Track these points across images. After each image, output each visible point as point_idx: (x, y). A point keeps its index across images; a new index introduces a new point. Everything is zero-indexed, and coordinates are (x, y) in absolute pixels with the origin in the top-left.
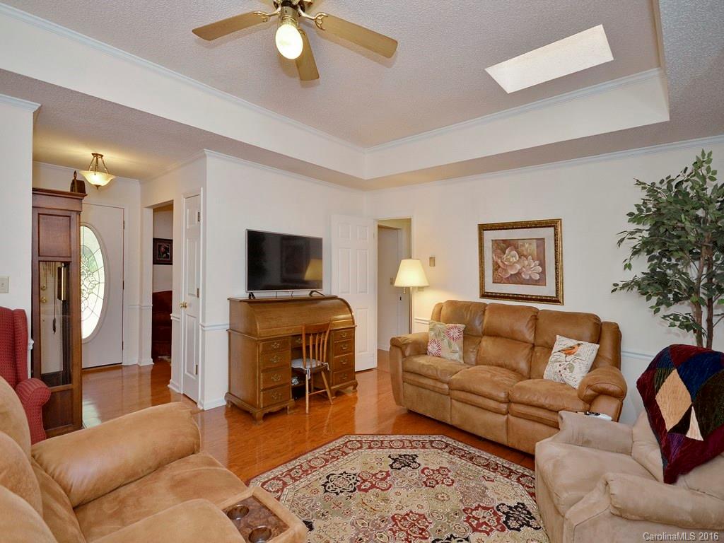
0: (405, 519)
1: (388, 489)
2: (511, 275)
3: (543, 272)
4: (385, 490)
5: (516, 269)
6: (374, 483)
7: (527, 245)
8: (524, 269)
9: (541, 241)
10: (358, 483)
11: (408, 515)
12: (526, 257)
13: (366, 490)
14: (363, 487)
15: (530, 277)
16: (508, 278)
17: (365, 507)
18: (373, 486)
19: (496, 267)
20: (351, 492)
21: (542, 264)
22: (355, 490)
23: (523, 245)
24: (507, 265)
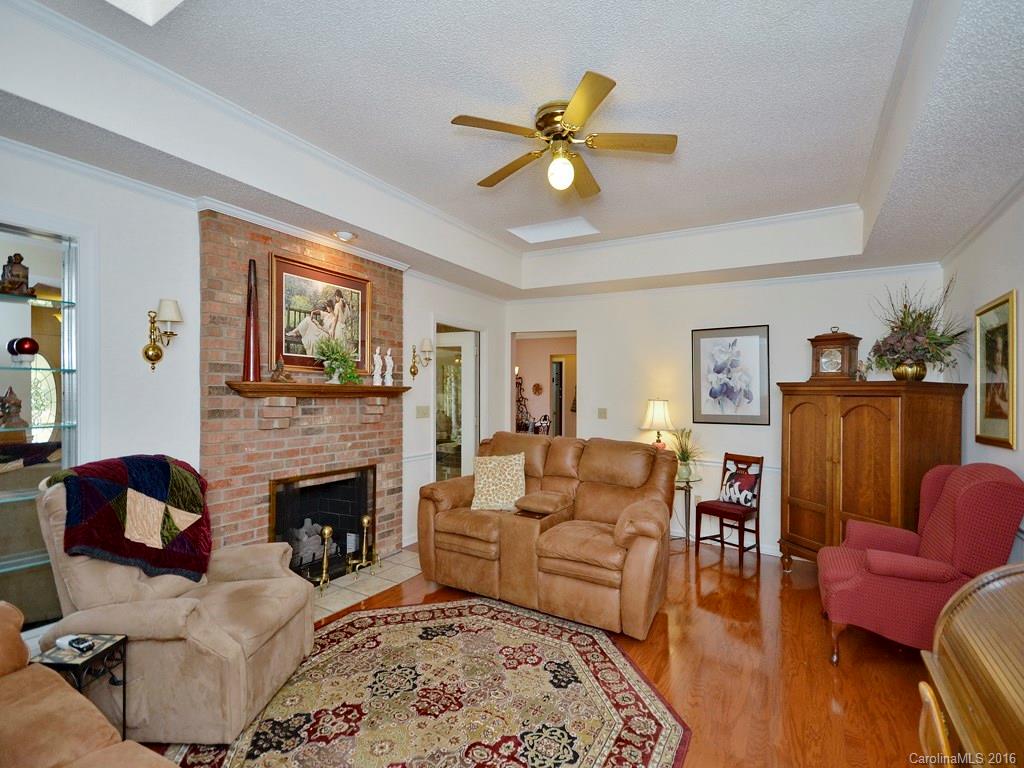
0: (445, 706)
1: (470, 748)
4: (474, 745)
6: (495, 756)
10: (520, 750)
11: (441, 712)
13: (506, 739)
14: (511, 744)
17: (499, 714)
18: (495, 748)
20: (527, 733)
22: (522, 737)
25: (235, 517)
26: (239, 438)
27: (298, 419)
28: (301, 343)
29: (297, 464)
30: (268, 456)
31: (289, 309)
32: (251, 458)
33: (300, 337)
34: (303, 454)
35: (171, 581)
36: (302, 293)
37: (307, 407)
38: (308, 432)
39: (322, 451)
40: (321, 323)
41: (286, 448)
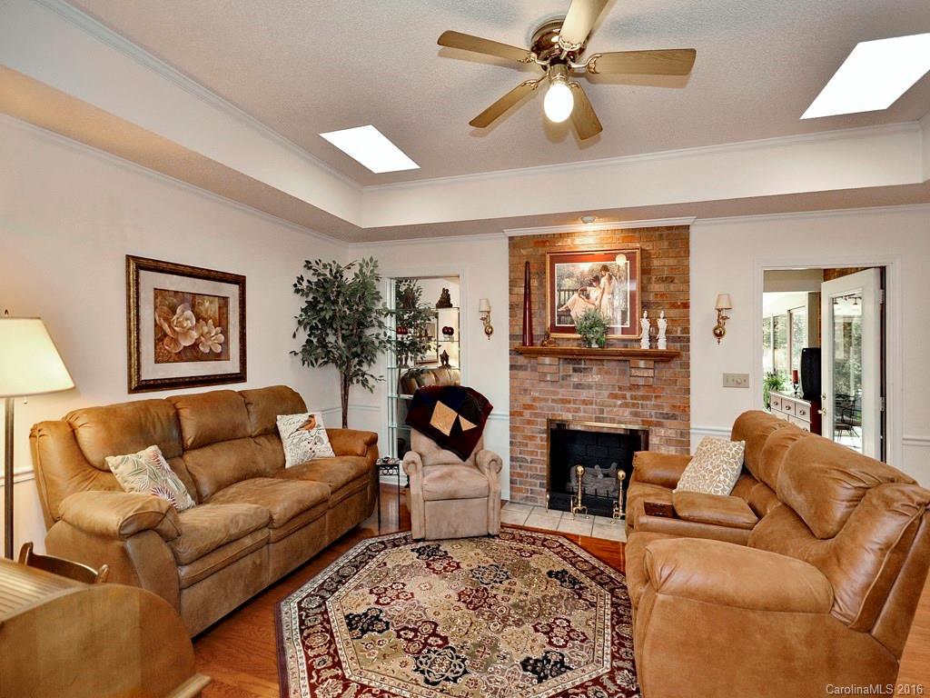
2: (185, 347)
3: (226, 342)
5: (192, 338)
7: (207, 304)
8: (203, 339)
9: (224, 301)
12: (206, 320)
15: (211, 349)
16: (180, 353)
19: (160, 337)
21: (225, 332)
23: (203, 304)
24: (178, 333)
25: (525, 437)
26: (527, 385)
27: (570, 376)
28: (570, 315)
29: (569, 410)
30: (547, 400)
31: (560, 291)
32: (534, 399)
33: (569, 311)
34: (574, 404)
35: (448, 455)
36: (570, 276)
37: (576, 366)
38: (578, 386)
39: (591, 404)
40: (588, 297)
41: (560, 397)
